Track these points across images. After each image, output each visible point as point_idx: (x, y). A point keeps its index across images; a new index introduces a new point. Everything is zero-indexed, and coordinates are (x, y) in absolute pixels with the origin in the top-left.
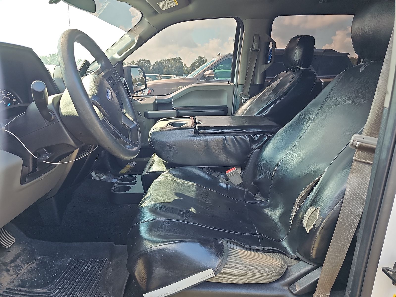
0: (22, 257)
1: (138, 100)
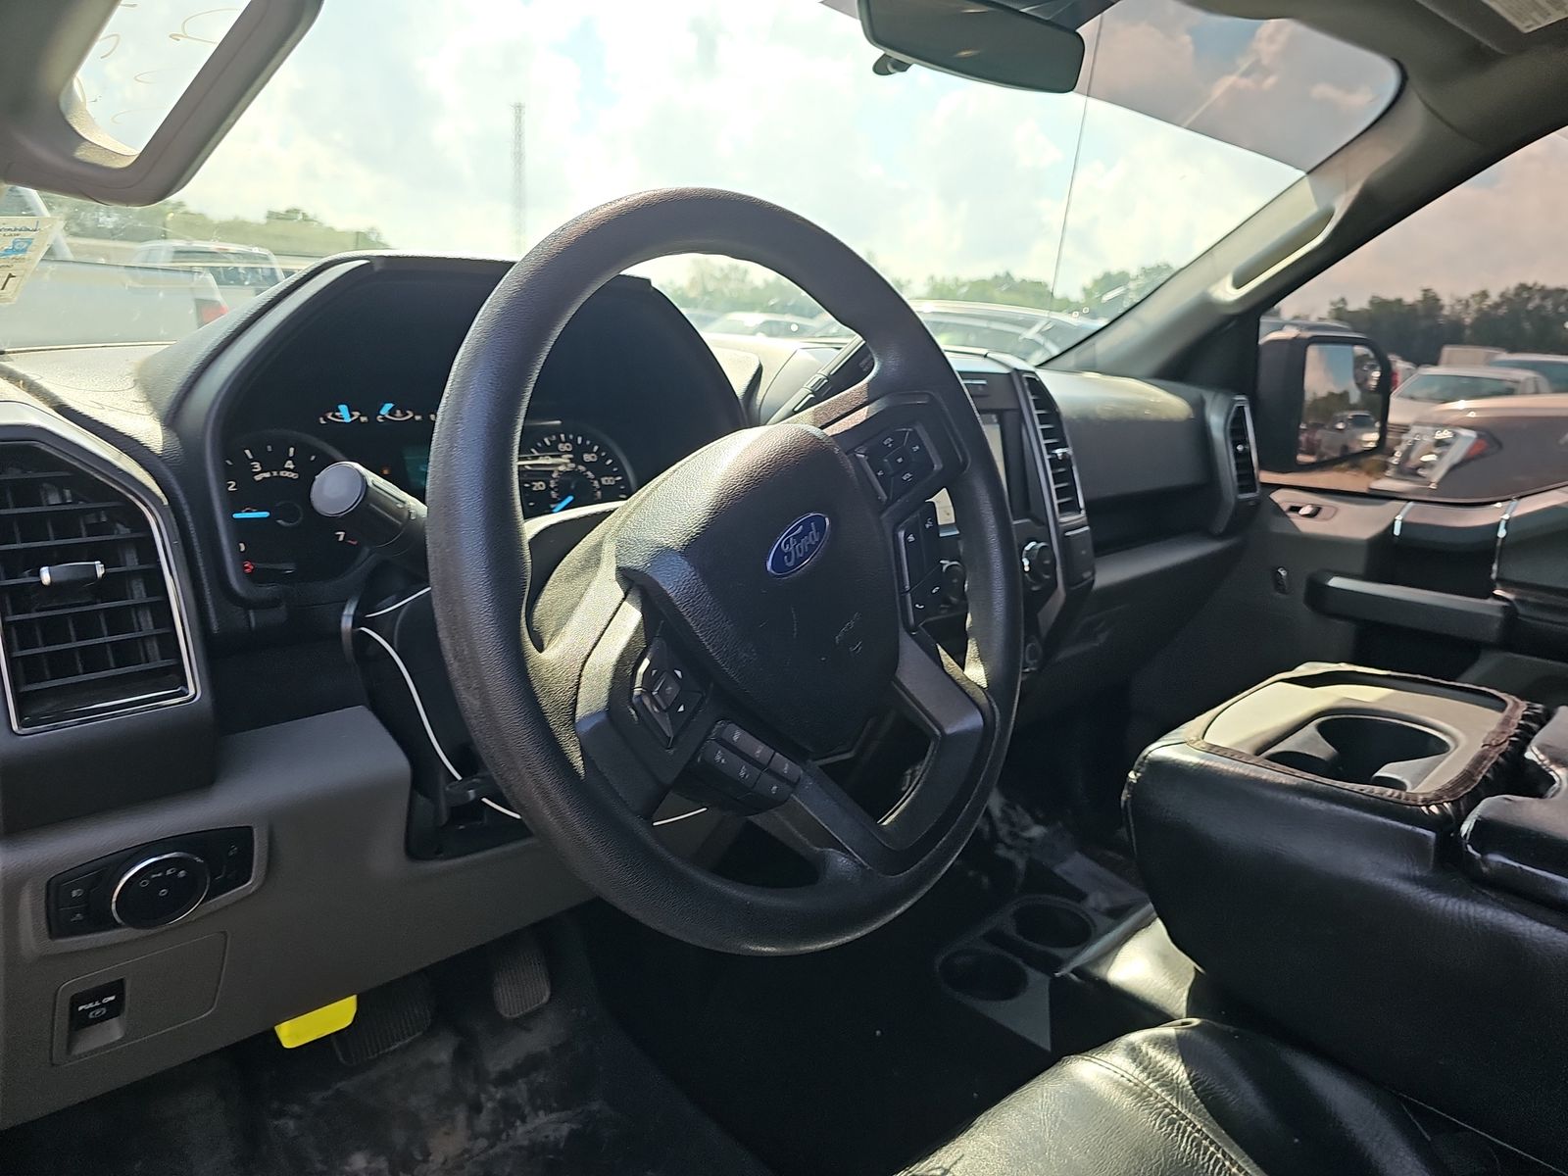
0: (540, 1078)
1: (1295, 509)
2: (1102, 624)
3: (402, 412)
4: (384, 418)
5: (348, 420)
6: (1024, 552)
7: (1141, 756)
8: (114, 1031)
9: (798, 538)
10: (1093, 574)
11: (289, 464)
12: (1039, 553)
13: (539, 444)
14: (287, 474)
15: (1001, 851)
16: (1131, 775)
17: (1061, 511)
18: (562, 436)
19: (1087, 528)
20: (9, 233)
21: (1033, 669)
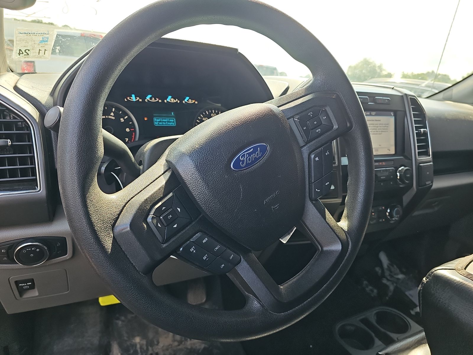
2: (436, 203)
3: (154, 99)
4: (148, 100)
5: (134, 100)
6: (398, 170)
7: (431, 271)
8: (35, 293)
9: (249, 154)
10: (432, 183)
11: (112, 114)
12: (405, 172)
13: (204, 113)
14: (111, 117)
15: (385, 281)
16: (424, 279)
17: (418, 155)
18: (213, 111)
19: (431, 163)
20: (40, 35)
21: (397, 219)
